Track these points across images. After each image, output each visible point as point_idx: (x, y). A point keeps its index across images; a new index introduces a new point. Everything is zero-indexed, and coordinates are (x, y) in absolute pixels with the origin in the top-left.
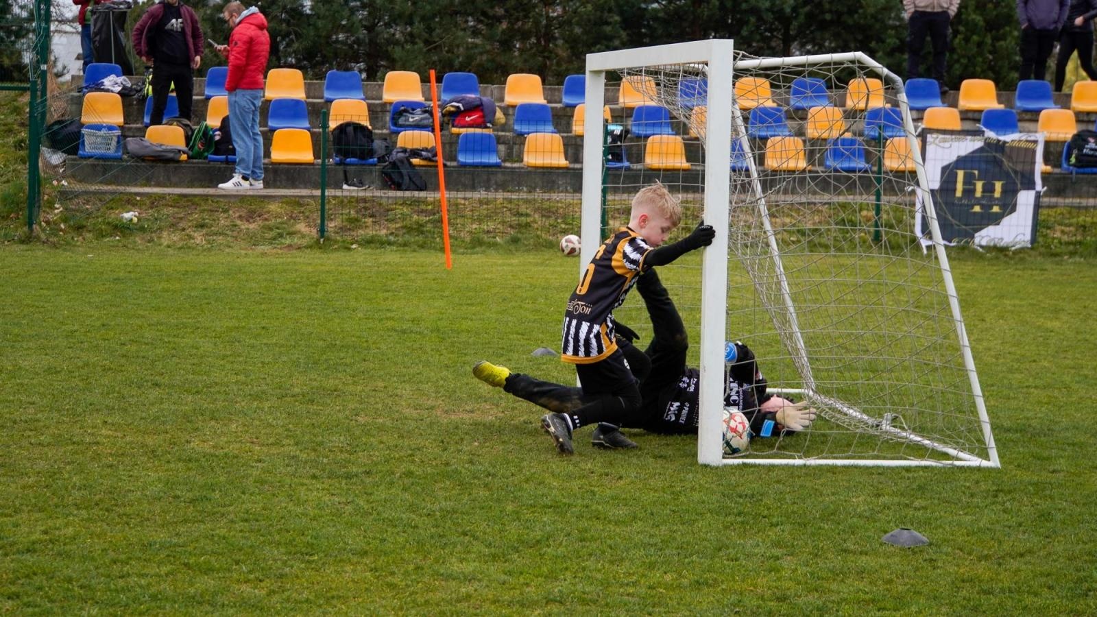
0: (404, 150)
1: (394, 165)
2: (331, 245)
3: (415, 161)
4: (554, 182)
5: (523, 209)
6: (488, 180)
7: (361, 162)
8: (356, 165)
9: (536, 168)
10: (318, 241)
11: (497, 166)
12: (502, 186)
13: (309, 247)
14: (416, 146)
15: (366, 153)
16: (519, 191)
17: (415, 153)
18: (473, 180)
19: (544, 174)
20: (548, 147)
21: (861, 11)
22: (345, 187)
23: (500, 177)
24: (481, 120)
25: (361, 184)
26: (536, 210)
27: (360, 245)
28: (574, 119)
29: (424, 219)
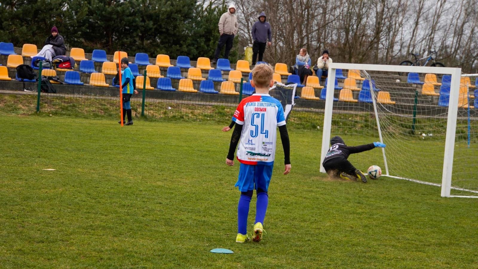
0: (45, 77)
1: (44, 82)
2: (42, 114)
3: (51, 81)
4: (104, 92)
5: (103, 102)
6: (79, 90)
7: (30, 81)
8: (28, 82)
9: (97, 86)
10: (36, 112)
11: (82, 85)
12: (84, 93)
13: (34, 115)
14: (51, 75)
15: (31, 77)
16: (90, 95)
17: (50, 78)
18: (73, 90)
19: (100, 89)
20: (99, 78)
21: (177, 29)
22: (25, 90)
23: (84, 89)
24: (70, 66)
25: (31, 90)
26: (108, 103)
27: (53, 115)
28: (103, 67)
29: (66, 105)
